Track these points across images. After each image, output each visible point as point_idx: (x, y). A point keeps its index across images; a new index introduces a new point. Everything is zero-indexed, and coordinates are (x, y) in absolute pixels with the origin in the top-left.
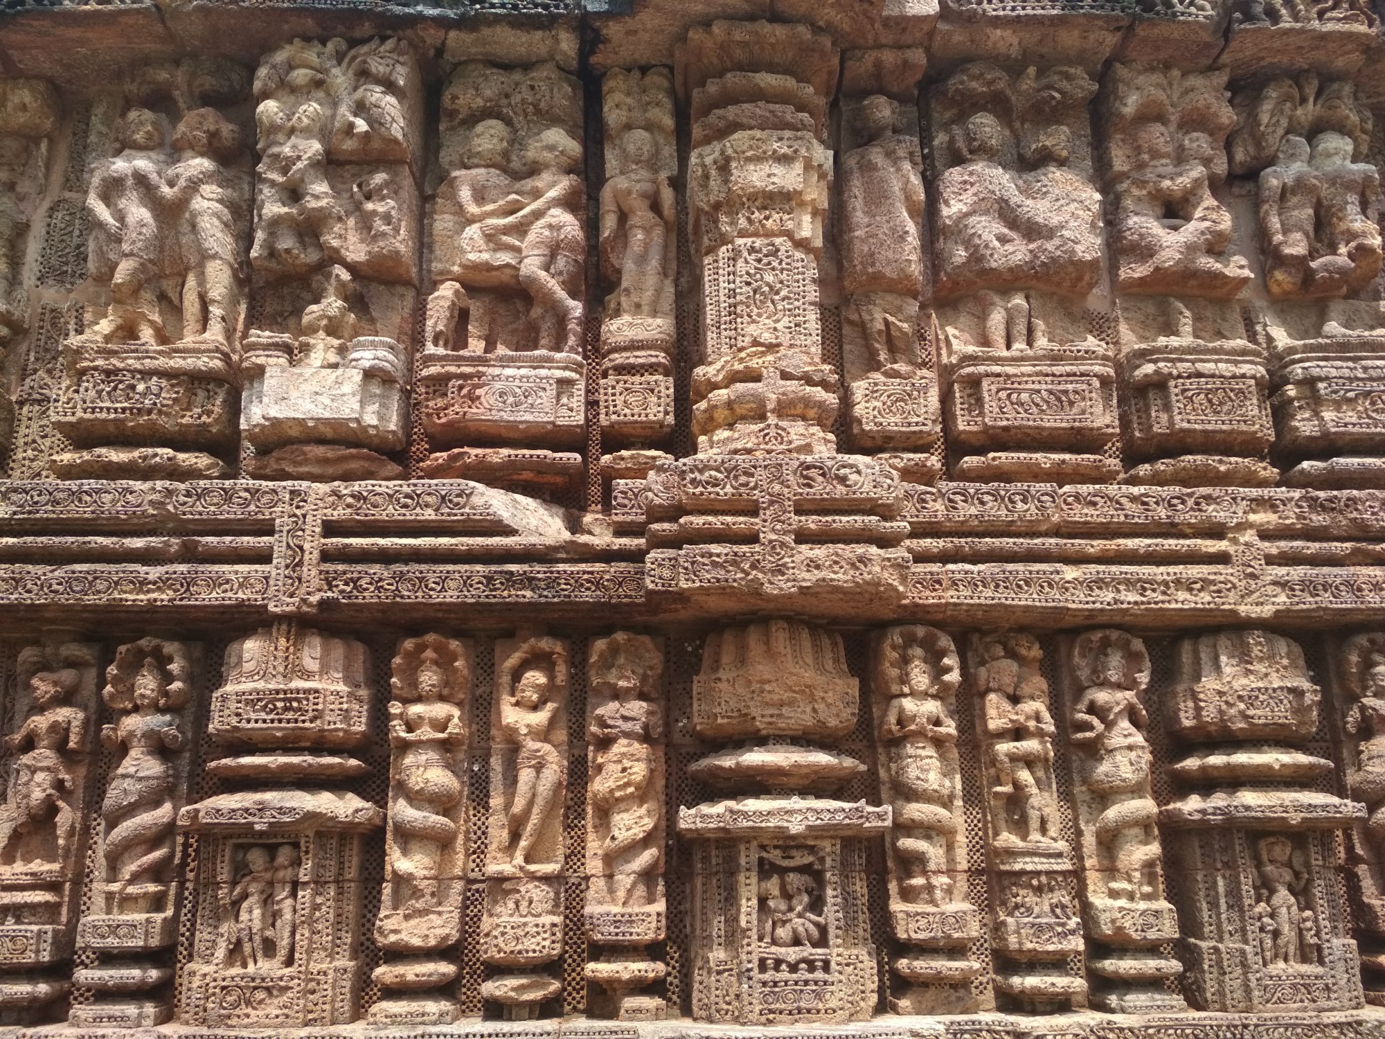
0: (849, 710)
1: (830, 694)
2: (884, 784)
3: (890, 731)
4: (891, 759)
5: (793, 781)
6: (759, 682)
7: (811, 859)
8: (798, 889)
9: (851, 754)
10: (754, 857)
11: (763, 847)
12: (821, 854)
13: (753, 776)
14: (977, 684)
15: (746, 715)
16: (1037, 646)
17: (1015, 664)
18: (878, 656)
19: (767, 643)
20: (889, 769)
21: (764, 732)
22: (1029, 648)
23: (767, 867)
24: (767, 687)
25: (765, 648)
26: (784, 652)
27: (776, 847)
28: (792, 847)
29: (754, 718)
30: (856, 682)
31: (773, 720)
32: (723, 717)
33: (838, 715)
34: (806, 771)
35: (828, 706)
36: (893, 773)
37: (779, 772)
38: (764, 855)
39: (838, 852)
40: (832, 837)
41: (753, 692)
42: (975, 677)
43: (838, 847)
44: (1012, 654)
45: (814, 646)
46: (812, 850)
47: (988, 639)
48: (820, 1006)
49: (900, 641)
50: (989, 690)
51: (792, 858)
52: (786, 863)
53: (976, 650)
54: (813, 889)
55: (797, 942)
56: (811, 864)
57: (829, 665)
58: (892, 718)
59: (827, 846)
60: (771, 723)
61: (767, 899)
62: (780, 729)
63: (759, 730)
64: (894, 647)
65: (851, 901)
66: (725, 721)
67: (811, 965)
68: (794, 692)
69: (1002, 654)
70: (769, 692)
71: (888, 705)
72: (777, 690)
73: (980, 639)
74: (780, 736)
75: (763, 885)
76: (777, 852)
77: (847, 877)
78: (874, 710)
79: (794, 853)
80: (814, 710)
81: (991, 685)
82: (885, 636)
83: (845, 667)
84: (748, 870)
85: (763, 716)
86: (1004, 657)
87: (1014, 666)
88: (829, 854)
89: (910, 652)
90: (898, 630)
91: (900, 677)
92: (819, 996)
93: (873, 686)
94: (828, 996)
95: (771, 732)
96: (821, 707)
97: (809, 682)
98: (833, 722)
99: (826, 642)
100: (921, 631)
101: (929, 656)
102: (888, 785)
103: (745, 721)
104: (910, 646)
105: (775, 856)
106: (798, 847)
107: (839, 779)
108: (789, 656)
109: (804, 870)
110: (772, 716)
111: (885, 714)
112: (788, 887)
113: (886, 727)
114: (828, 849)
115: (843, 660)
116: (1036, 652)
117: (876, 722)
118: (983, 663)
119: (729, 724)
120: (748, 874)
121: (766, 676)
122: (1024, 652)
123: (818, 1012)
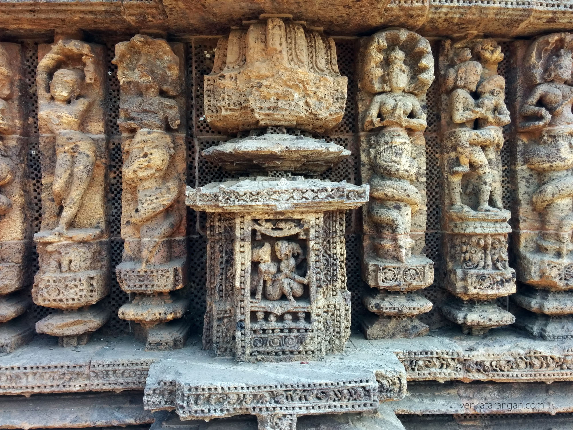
0: (338, 105)
1: (322, 89)
2: (364, 165)
3: (372, 122)
4: (371, 146)
5: (286, 165)
6: (258, 77)
7: (297, 230)
8: (286, 255)
9: (339, 141)
10: (248, 229)
11: (256, 221)
12: (306, 226)
13: (252, 161)
14: (446, 84)
15: (246, 107)
16: (499, 49)
17: (480, 65)
18: (364, 58)
19: (265, 42)
20: (368, 154)
21: (262, 123)
22: (493, 52)
23: (259, 238)
24: (265, 82)
25: (262, 46)
26: (279, 48)
27: (267, 221)
28: (281, 220)
29: (253, 110)
30: (344, 81)
31: (270, 112)
32: (226, 110)
33: (328, 108)
34: (296, 155)
35: (320, 100)
36: (372, 157)
37: (273, 157)
38: (257, 227)
39: (322, 224)
40: (316, 212)
41: (252, 87)
42: (445, 77)
43: (322, 220)
44: (478, 57)
45: (309, 46)
46: (298, 223)
47: (458, 45)
48: (301, 349)
49: (385, 43)
50: (456, 87)
51: (281, 229)
52: (276, 234)
53: (447, 55)
54: (298, 254)
55: (283, 297)
56: (297, 235)
57: (322, 64)
58: (374, 112)
59: (311, 219)
60: (268, 115)
61: (259, 263)
62: (276, 120)
63: (258, 121)
64: (380, 50)
65: (331, 261)
66: (229, 113)
67: (295, 317)
68: (289, 86)
69: (470, 56)
70: (267, 87)
71: (371, 101)
72: (273, 85)
73: (452, 45)
74: (277, 126)
75: (256, 251)
76: (269, 225)
77: (329, 242)
78: (360, 106)
79: (282, 225)
80: (307, 104)
81: (459, 83)
82: (372, 40)
83: (336, 68)
84: (242, 240)
85: (261, 109)
86: (471, 59)
87: (479, 67)
88: (312, 227)
89: (393, 55)
90: (384, 34)
91: (383, 77)
92: (301, 341)
93: (359, 85)
94: (308, 341)
95: (268, 123)
96: (312, 101)
97: (302, 77)
98: (323, 114)
99: (320, 43)
100: (404, 35)
101: (408, 59)
102: (367, 167)
103: (246, 114)
104: (393, 50)
105: (266, 228)
106: (286, 220)
107: (327, 162)
108: (284, 53)
109: (290, 239)
110: (269, 109)
111: (368, 109)
112: (278, 254)
113: (369, 119)
114: (313, 222)
115: (335, 61)
116: (498, 55)
117: (360, 116)
118: (452, 65)
119: (232, 116)
120: (242, 243)
121: (263, 72)
122: (488, 55)
123: (300, 352)
